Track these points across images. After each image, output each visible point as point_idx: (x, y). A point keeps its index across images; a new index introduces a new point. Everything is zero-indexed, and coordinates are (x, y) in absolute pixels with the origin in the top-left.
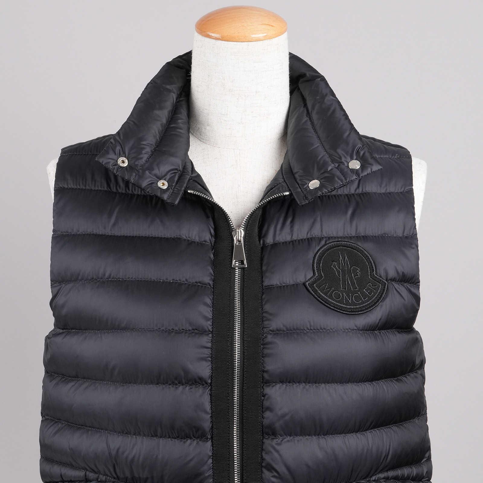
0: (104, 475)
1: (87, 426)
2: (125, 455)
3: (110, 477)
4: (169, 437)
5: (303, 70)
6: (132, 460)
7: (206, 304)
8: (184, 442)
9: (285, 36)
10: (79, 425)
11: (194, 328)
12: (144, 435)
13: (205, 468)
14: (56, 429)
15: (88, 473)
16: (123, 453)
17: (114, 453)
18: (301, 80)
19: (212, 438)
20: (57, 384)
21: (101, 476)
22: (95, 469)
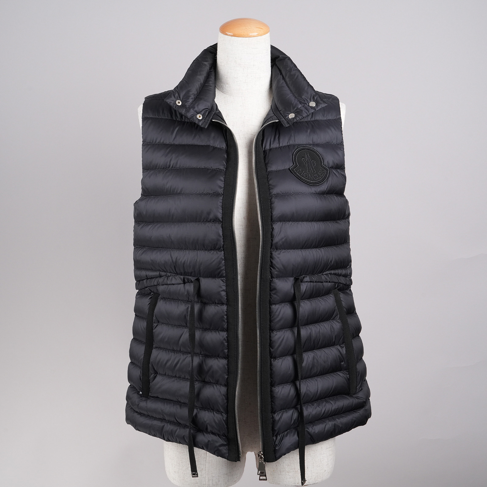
0: (170, 273)
1: (159, 248)
2: (180, 260)
3: (173, 273)
4: (203, 250)
5: (278, 54)
6: (184, 263)
7: (221, 180)
8: (210, 252)
9: (268, 34)
10: (155, 248)
11: (214, 192)
12: (190, 250)
13: (221, 265)
14: (143, 251)
15: (161, 273)
16: (179, 259)
17: (174, 260)
18: (277, 60)
19: (224, 250)
20: (143, 227)
21: (168, 273)
22: (165, 270)
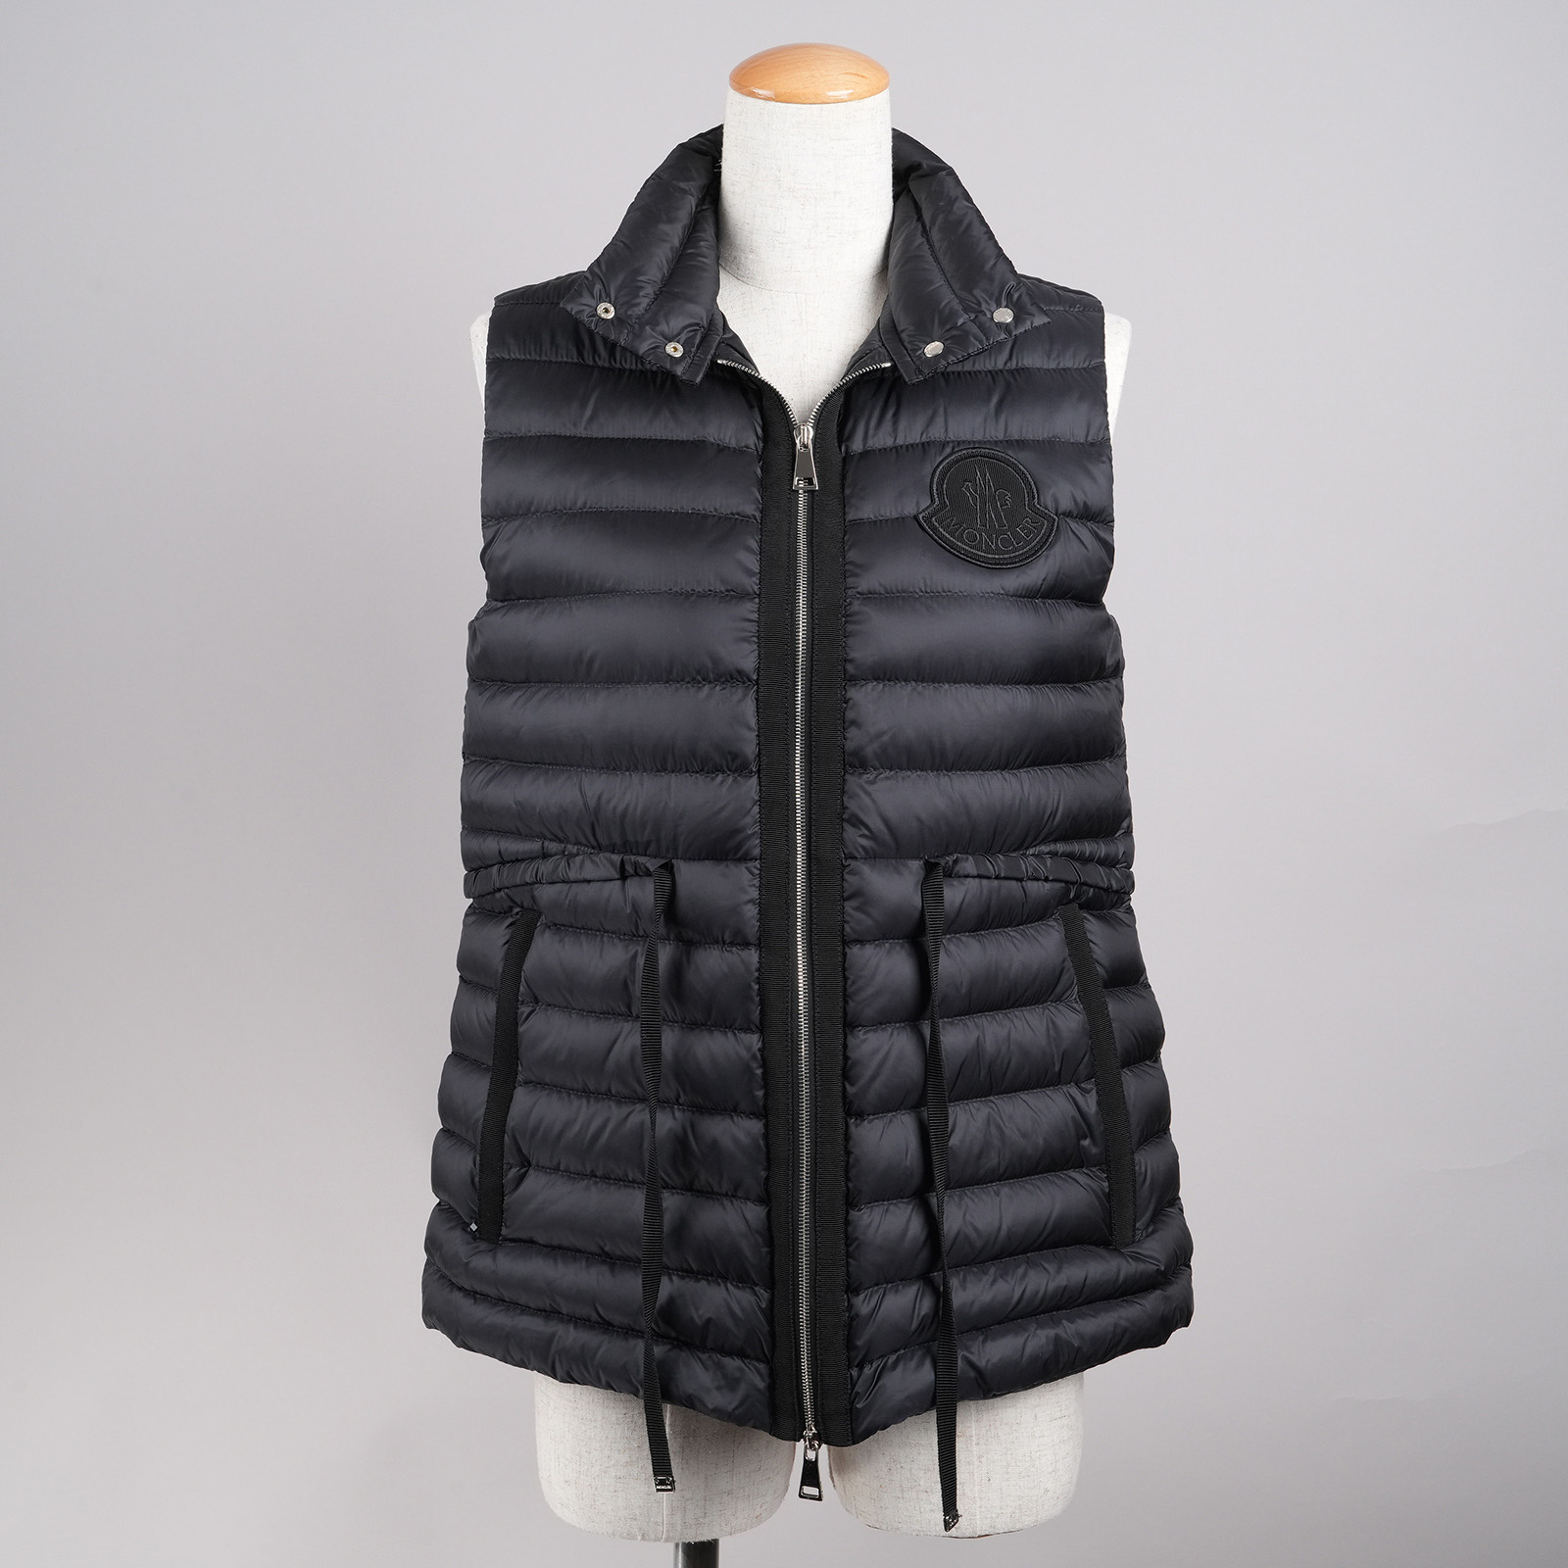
0: (575, 844)
1: (544, 764)
2: (612, 805)
3: (586, 846)
4: (687, 771)
5: (917, 158)
6: (624, 816)
7: (749, 549)
8: (713, 779)
9: (885, 95)
10: (531, 764)
11: (729, 588)
12: (645, 770)
13: (748, 820)
14: (492, 774)
15: (546, 843)
16: (609, 802)
17: (592, 803)
18: (913, 175)
19: (759, 771)
20: (493, 696)
21: (569, 847)
22: (561, 835)
